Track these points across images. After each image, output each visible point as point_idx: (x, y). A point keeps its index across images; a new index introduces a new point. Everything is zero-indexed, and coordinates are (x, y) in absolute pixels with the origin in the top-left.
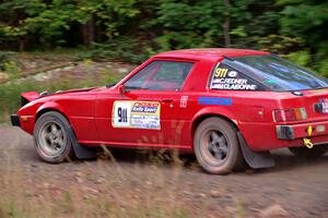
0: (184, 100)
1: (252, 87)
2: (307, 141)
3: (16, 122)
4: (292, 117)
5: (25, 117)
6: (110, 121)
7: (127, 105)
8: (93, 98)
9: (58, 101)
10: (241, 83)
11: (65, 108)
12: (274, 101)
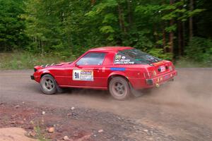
0: (104, 69)
1: (133, 63)
2: (157, 84)
3: (33, 78)
6: (72, 78)
7: (79, 71)
9: (50, 70)
10: (127, 61)
11: (53, 73)
12: (144, 69)
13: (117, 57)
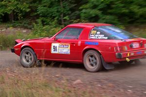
0: (80, 43)
1: (106, 38)
2: (127, 59)
3: (13, 51)
4: (122, 50)
5: (17, 49)
6: (50, 51)
7: (57, 45)
8: (43, 42)
9: (29, 43)
10: (102, 36)
11: (33, 46)
12: (115, 43)
13: (93, 32)
